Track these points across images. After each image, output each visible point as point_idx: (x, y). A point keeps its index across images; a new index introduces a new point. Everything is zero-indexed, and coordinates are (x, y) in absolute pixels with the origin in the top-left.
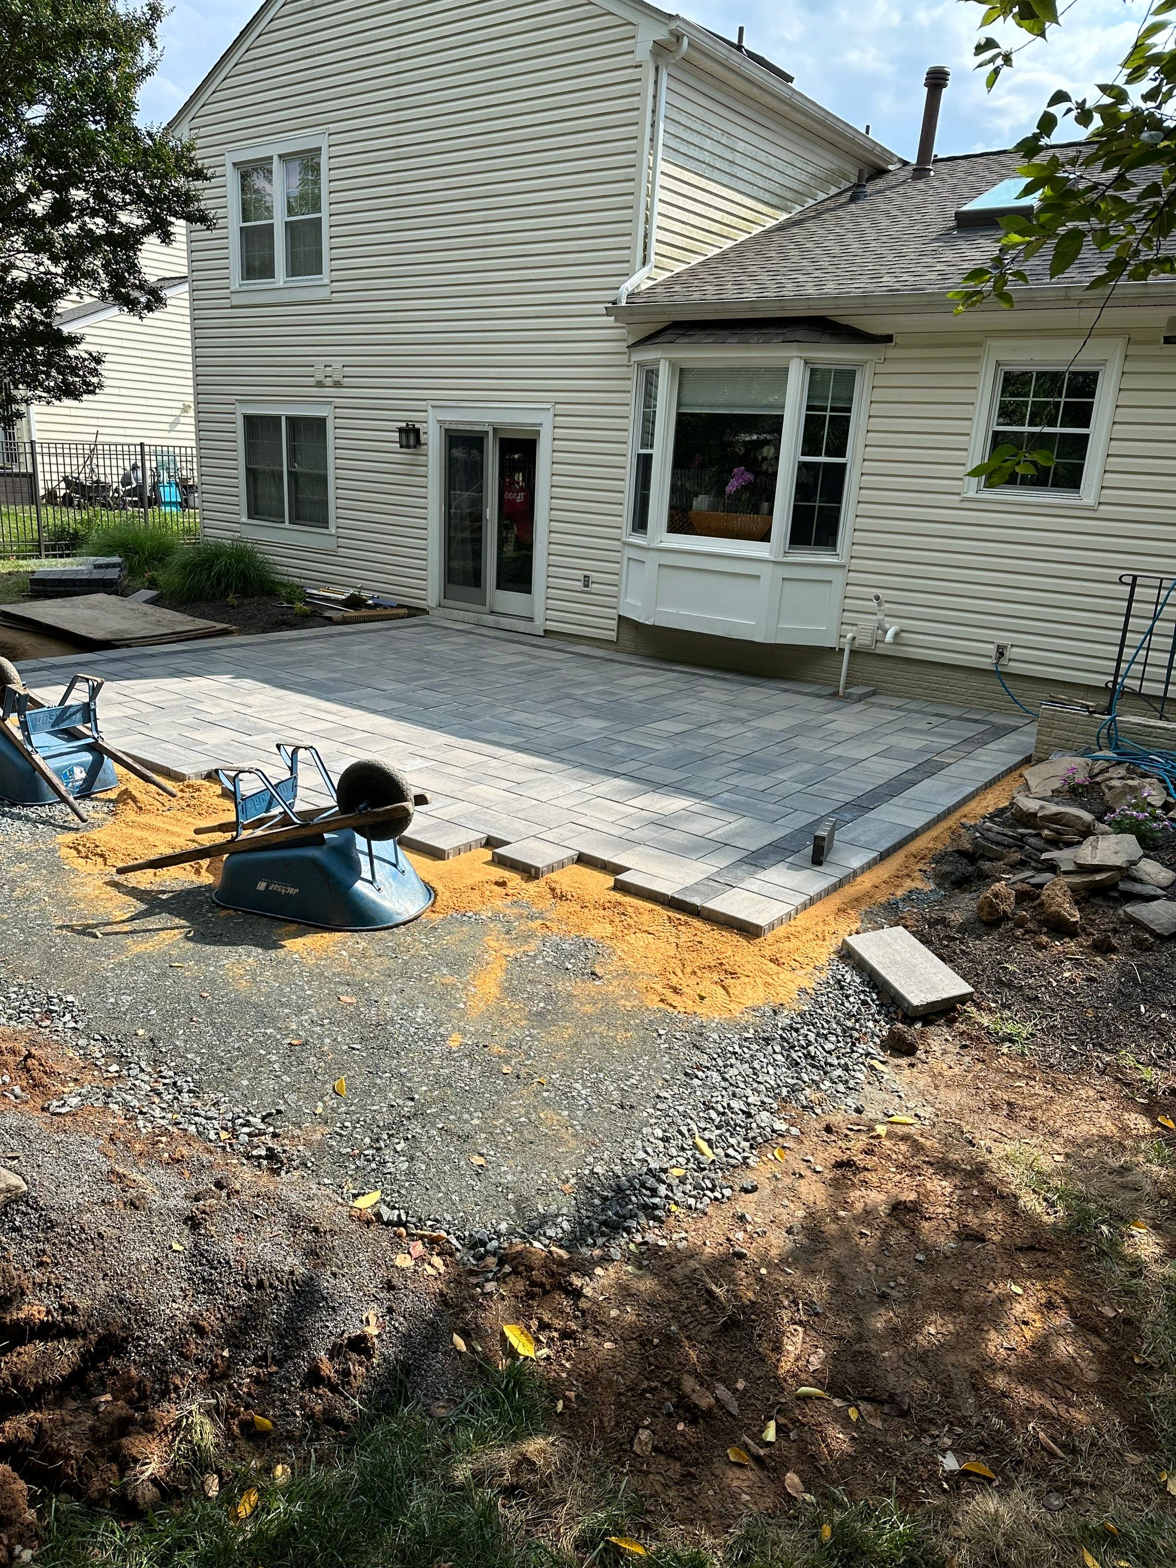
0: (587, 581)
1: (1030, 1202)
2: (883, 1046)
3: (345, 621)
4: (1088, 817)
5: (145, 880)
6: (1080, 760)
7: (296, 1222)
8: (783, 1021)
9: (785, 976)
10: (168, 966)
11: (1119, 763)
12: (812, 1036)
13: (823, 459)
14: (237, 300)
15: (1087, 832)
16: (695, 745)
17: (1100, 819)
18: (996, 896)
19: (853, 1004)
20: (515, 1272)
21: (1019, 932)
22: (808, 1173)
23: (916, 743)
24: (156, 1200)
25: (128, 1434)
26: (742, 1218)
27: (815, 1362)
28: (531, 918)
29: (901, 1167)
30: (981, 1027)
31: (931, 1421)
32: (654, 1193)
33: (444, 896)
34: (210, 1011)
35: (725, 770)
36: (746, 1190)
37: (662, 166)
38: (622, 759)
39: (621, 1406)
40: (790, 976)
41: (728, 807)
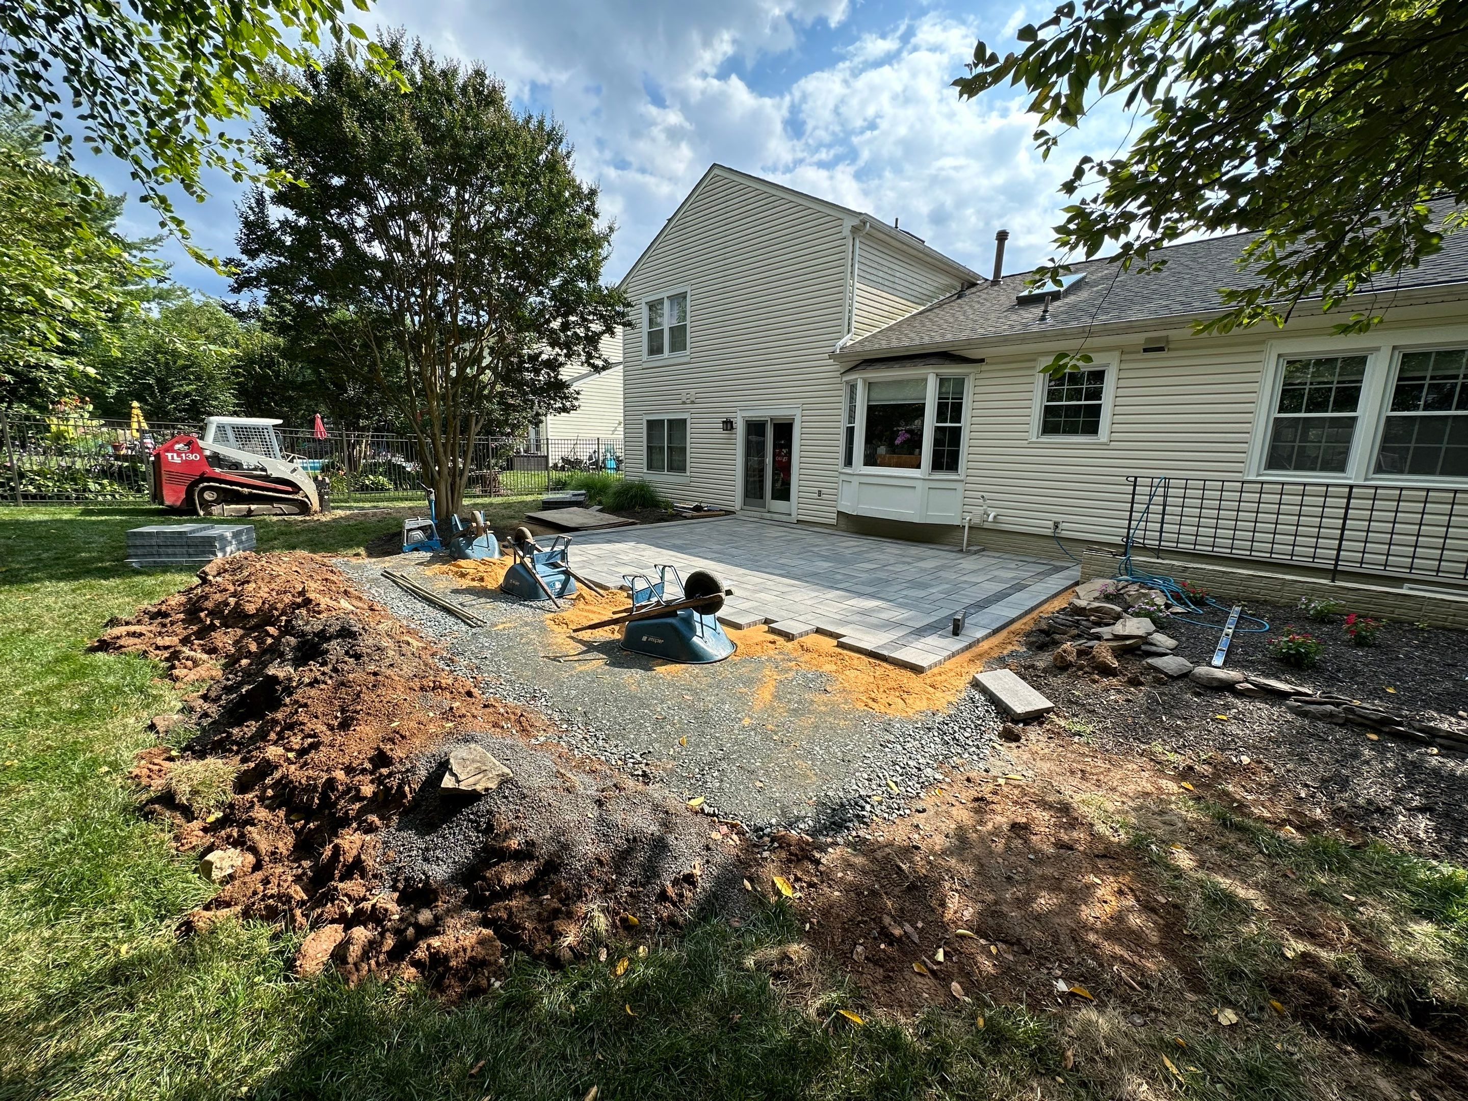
0: (820, 493)
1: (1101, 828)
2: (1000, 736)
3: (693, 518)
4: (1118, 609)
5: (586, 635)
6: (1108, 581)
7: (656, 808)
8: (939, 719)
9: (939, 694)
10: (595, 677)
11: (1134, 583)
12: (956, 728)
13: (948, 424)
14: (645, 366)
15: (1118, 617)
16: (882, 575)
17: (1126, 611)
18: (1065, 651)
19: (981, 711)
20: (780, 847)
21: (1080, 673)
22: (957, 804)
23: (1010, 575)
24: (581, 790)
25: (558, 918)
26: (917, 826)
27: (967, 914)
28: (790, 661)
29: (1015, 803)
30: (1060, 727)
31: (1046, 958)
32: (863, 808)
33: (741, 647)
34: (616, 700)
35: (899, 587)
36: (919, 812)
37: (857, 285)
38: (841, 582)
39: (844, 929)
40: (942, 695)
41: (902, 605)
